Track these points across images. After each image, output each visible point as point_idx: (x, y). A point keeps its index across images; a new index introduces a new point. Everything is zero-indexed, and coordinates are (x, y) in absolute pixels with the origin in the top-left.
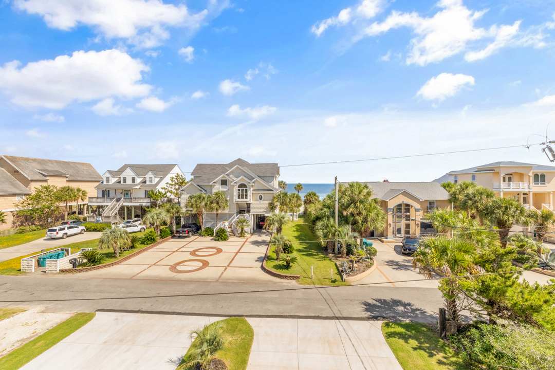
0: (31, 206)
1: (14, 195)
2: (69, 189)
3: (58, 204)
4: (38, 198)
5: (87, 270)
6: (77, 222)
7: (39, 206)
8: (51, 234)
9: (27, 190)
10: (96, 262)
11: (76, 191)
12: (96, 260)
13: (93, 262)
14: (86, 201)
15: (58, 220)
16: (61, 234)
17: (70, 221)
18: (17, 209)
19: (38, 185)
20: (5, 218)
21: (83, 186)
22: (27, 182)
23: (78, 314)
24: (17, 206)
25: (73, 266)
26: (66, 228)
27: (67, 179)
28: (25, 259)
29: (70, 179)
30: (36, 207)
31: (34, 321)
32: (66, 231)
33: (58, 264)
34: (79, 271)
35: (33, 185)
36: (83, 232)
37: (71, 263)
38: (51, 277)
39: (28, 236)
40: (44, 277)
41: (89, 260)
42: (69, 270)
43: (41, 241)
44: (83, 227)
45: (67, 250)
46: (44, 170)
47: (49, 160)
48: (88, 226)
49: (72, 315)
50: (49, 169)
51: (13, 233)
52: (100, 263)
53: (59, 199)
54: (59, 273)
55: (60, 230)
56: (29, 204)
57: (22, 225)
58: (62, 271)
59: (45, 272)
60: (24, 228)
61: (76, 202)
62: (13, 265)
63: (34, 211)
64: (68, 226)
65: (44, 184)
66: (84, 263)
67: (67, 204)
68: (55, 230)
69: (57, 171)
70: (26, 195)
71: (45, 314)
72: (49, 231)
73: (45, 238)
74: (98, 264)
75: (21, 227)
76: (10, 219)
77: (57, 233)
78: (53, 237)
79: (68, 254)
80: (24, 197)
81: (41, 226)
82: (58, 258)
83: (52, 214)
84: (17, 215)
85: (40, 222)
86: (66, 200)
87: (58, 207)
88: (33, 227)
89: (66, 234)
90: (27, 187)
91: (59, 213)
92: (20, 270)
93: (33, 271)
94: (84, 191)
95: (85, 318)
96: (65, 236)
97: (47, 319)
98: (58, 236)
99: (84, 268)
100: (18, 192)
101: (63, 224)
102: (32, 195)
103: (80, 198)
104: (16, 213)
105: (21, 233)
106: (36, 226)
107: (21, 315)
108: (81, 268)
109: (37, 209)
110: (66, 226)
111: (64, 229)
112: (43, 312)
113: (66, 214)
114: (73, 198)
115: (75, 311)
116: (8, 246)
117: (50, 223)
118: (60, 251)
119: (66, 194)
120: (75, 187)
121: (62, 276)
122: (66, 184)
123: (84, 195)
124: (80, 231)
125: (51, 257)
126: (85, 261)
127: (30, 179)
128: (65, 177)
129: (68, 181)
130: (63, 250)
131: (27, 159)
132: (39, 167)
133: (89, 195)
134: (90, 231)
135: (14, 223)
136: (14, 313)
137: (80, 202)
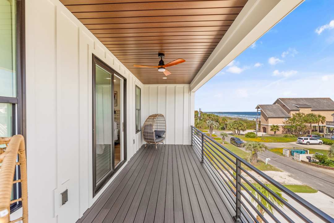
0: (290, 124)
1: (283, 118)
2: (312, 115)
3: (305, 124)
4: (294, 119)
5: (318, 166)
6: (318, 137)
7: (295, 124)
8: (300, 140)
9: (288, 115)
10: (325, 164)
11: (317, 117)
12: (325, 163)
13: (323, 163)
14: (325, 124)
15: (305, 134)
16: (305, 142)
17: (312, 135)
18: (284, 125)
19: (294, 113)
20: (279, 128)
21: (322, 114)
22: (289, 111)
23: (306, 186)
24: (284, 123)
25: (309, 160)
26: (309, 139)
27: (312, 109)
28: (285, 149)
29: (313, 109)
30: (293, 125)
31: (285, 178)
32: (309, 140)
33: (300, 157)
34: (313, 165)
35: (292, 113)
36: (320, 143)
37: (307, 159)
38: (296, 162)
39: (288, 139)
40: (293, 161)
41: (320, 161)
42: (307, 162)
43: (294, 143)
44: (321, 141)
45: (307, 151)
46: (297, 104)
47: (301, 98)
48: (324, 140)
49: (303, 185)
50: (301, 103)
51: (283, 136)
52: (328, 166)
53: (306, 121)
54: (300, 162)
55: (305, 139)
56: (289, 123)
57: (286, 133)
58: (302, 161)
59: (293, 159)
60: (287, 135)
61: (317, 124)
62: (280, 151)
63: (292, 127)
64: (311, 138)
65: (297, 112)
66: (317, 162)
67: (311, 125)
68: (302, 139)
69: (305, 104)
70: (288, 118)
71: (290, 177)
72: (299, 138)
73: (297, 142)
74: (326, 166)
75: (286, 134)
76: (281, 129)
77: (303, 141)
78: (301, 142)
79: (307, 154)
80: (287, 119)
81: (296, 135)
82: (301, 153)
83: (301, 129)
84: (284, 128)
85: (295, 133)
86: (310, 122)
87: (305, 126)
88: (292, 135)
89: (309, 142)
90: (289, 113)
91: (306, 130)
92: (282, 154)
93: (288, 156)
94: (323, 117)
95: (311, 190)
96: (308, 144)
97: (290, 180)
98: (303, 142)
99: (316, 164)
100: (284, 116)
101: (308, 136)
102: (291, 118)
103: (320, 122)
104: (283, 126)
105: (286, 137)
106: (293, 135)
107: (280, 172)
108: (314, 164)
109: (294, 126)
110: (309, 138)
111: (307, 139)
112: (289, 176)
113: (310, 131)
114: (315, 121)
115: (305, 184)
116: (279, 142)
117: (301, 135)
118: (302, 151)
119: (310, 118)
120: (317, 114)
121: (302, 164)
122: (311, 112)
123: (323, 120)
124: (318, 143)
125: (297, 152)
126: (317, 161)
127: (290, 109)
128: (311, 108)
129: (312, 110)
130: (304, 150)
131: (289, 99)
132: (295, 102)
133: (327, 120)
134: (326, 144)
135: (283, 131)
136: (277, 170)
137: (321, 125)
